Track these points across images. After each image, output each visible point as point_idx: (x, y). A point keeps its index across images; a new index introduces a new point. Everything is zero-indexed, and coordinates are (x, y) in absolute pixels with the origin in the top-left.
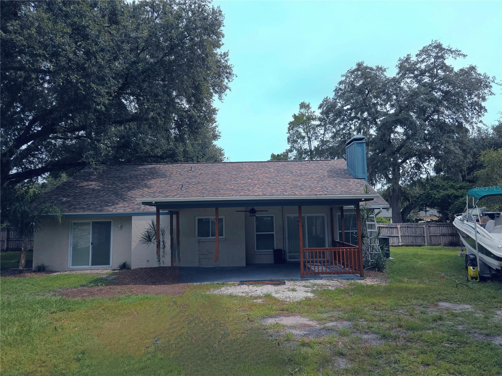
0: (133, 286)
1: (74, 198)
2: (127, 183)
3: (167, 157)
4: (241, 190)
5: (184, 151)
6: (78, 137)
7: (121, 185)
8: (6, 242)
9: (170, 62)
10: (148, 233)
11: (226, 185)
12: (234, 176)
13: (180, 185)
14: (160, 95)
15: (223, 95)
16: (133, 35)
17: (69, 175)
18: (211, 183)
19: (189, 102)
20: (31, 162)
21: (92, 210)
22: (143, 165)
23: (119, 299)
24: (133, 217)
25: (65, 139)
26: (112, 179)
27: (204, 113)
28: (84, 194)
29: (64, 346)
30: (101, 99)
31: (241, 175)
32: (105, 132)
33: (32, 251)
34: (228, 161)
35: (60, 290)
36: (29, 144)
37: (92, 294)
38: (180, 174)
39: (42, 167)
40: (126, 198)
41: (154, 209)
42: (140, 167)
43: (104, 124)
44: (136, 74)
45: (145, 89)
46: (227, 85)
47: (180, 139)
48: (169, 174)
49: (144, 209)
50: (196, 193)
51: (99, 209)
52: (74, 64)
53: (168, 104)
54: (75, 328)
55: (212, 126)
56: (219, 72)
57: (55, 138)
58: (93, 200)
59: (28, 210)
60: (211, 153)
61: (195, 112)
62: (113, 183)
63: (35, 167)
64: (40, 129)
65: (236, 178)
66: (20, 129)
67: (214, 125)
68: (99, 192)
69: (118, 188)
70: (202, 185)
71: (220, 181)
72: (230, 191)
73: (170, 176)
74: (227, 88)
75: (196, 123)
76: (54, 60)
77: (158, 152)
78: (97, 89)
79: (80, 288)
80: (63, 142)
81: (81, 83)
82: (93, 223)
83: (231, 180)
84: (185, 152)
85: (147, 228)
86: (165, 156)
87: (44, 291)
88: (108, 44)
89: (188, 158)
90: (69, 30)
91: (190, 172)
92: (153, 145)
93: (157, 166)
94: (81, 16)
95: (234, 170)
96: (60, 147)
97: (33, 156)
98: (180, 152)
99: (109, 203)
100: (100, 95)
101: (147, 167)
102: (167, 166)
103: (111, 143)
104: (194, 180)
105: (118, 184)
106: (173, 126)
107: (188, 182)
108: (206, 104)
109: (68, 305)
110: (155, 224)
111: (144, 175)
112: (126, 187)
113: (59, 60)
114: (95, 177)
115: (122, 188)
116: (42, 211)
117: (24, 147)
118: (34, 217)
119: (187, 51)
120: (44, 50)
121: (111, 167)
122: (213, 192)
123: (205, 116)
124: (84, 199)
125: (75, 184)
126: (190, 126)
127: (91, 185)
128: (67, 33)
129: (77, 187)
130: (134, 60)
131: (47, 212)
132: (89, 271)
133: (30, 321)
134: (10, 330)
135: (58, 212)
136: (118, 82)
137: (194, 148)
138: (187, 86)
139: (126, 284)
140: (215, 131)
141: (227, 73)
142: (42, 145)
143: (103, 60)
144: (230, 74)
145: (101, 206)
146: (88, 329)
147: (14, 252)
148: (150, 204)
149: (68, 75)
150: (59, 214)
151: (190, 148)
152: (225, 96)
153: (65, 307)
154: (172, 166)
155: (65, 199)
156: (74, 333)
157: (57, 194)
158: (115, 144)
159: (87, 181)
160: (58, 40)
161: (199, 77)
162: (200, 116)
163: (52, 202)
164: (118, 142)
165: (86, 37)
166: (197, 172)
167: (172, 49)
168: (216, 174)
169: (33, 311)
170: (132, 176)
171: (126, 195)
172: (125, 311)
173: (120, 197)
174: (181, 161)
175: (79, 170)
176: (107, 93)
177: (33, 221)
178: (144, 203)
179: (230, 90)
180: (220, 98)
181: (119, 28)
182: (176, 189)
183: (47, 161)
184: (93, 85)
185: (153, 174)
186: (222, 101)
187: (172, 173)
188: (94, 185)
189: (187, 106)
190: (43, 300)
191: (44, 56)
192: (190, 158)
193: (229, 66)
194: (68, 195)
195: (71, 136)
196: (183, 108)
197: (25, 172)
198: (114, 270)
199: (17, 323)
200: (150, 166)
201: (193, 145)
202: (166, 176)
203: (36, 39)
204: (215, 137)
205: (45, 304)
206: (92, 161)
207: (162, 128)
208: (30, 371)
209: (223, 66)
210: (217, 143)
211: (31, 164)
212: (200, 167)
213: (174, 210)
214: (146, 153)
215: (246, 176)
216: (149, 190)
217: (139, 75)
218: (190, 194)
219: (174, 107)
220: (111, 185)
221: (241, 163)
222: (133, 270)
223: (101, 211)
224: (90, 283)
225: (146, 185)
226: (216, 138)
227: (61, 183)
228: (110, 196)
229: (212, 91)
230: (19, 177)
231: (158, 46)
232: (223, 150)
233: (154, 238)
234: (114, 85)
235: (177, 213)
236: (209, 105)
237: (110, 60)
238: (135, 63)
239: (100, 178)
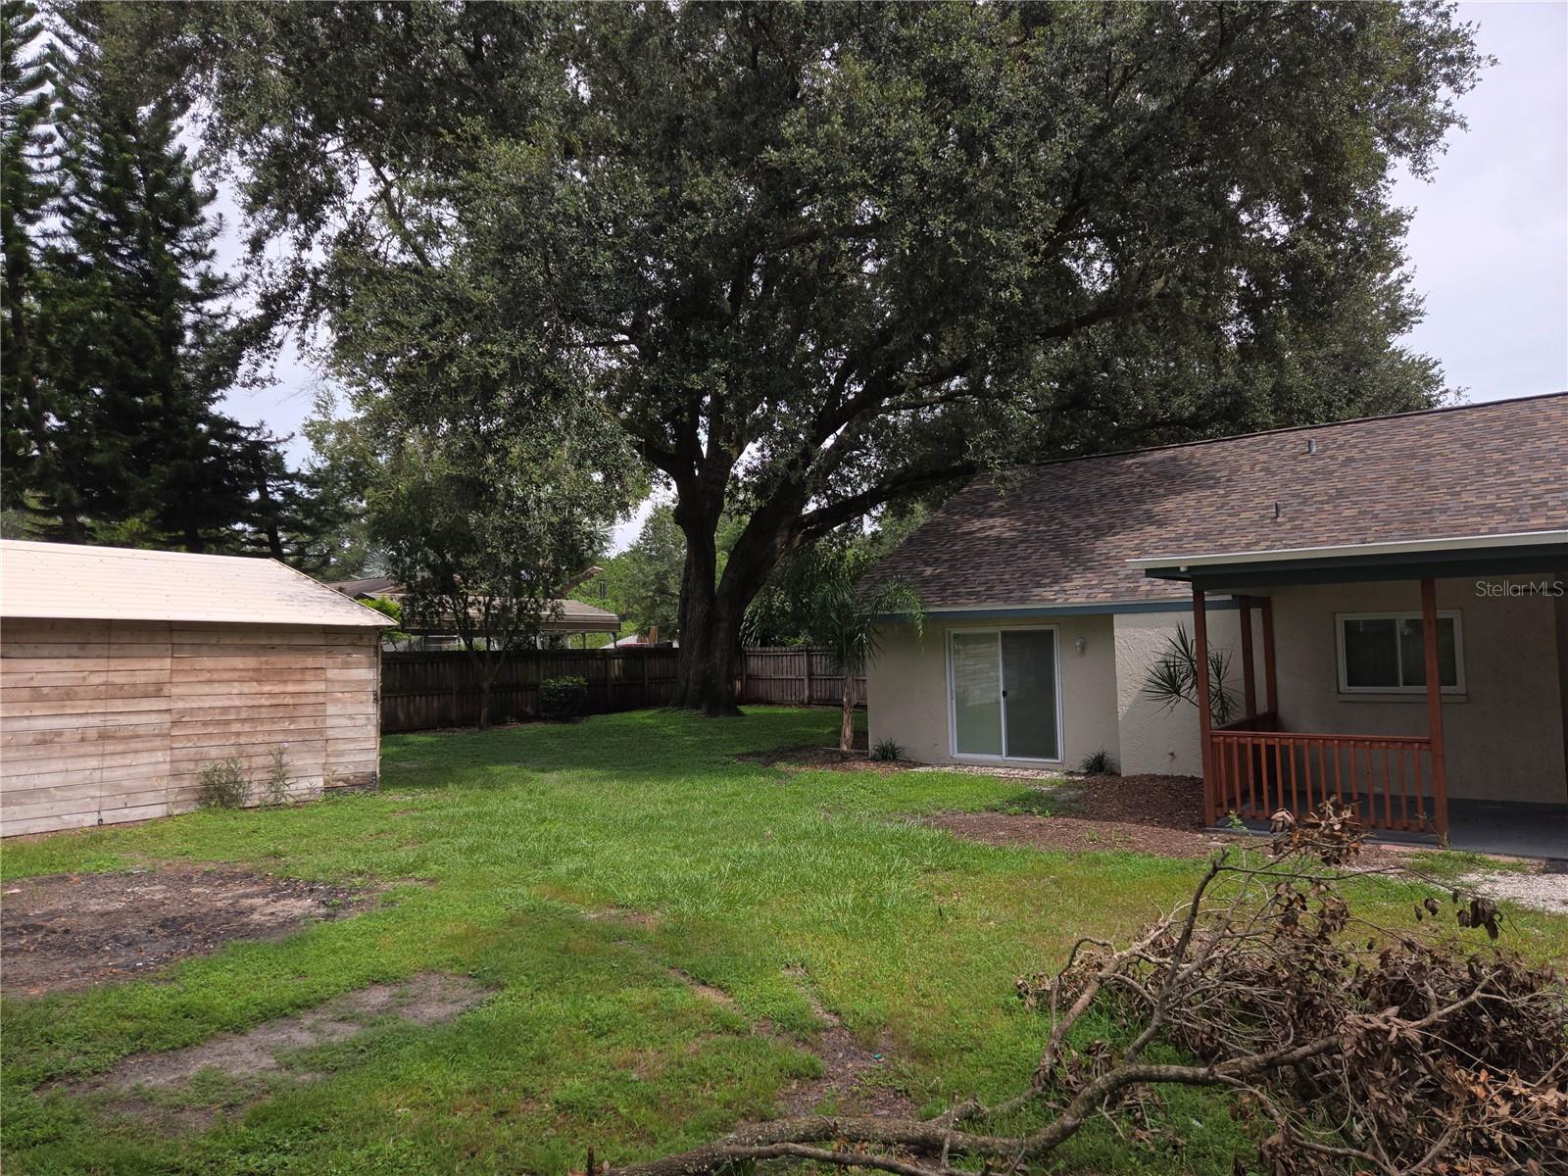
0: (1134, 827)
1: (952, 567)
2: (1093, 515)
3: (1213, 419)
4: (1534, 507)
5: (1274, 390)
6: (949, 397)
7: (1075, 523)
8: (806, 681)
9: (1220, 90)
10: (1168, 667)
11: (1459, 494)
12: (1496, 456)
13: (1268, 507)
14: (1188, 214)
15: (1433, 154)
16: (1095, 38)
17: (934, 506)
18: (1394, 489)
19: (1290, 211)
20: (845, 481)
21: (999, 599)
22: (1136, 454)
23: (1097, 861)
24: (1117, 618)
25: (916, 407)
26: (1047, 505)
27: (1352, 240)
28: (976, 555)
29: (968, 964)
30: (1011, 269)
31: (1527, 448)
32: (1024, 367)
33: (865, 707)
34: (1462, 403)
35: (939, 813)
36: (839, 432)
37: (1016, 833)
38: (1266, 470)
39: (871, 490)
40: (1090, 560)
41: (1183, 590)
42: (1128, 462)
43: (1019, 343)
44: (1107, 164)
45: (1137, 206)
46: (1448, 111)
47: (1260, 348)
48: (1226, 473)
49: (1148, 593)
50: (1332, 531)
51: (1017, 594)
52: (935, 185)
53: (1216, 237)
54: (988, 920)
55: (1387, 282)
56: (1413, 69)
57: (894, 408)
58: (999, 569)
59: (850, 601)
60: (1383, 381)
61: (1316, 243)
62: (1052, 518)
63: (854, 490)
64: (859, 389)
65: (1507, 464)
66: (820, 395)
67: (1394, 276)
68: (1015, 546)
69: (1065, 530)
70: (1355, 503)
71: (1433, 481)
72: (1479, 514)
73: (1229, 480)
74: (1446, 120)
75: (1318, 281)
76: (887, 189)
77: (1184, 405)
78: (998, 241)
79: (986, 815)
80: (913, 416)
81: (957, 234)
82: (1005, 634)
83: (1480, 473)
84: (1280, 393)
85: (1163, 651)
86: (1206, 414)
87: (902, 813)
88: (1022, 95)
89: (1291, 413)
90: (918, 91)
91: (1305, 461)
92: (1164, 385)
93: (1182, 452)
94: (947, 38)
95: (1496, 432)
96: (907, 431)
97: (850, 463)
98: (1260, 395)
99: (1043, 576)
100: (1007, 257)
101: (1149, 459)
102: (1216, 448)
103: (1036, 400)
104: (1320, 486)
105: (1066, 519)
106: (1234, 309)
107: (1299, 496)
108: (1359, 205)
109: (962, 857)
110: (1191, 636)
111: (1143, 486)
112: (1089, 527)
113: (900, 186)
114: (1000, 503)
115: (1078, 531)
116: (880, 602)
117: (829, 442)
118: (862, 619)
119: (1278, 32)
120: (863, 167)
121: (1042, 470)
122: (1402, 522)
123: (1356, 250)
124: (977, 567)
125: (951, 528)
126: (1296, 296)
127: (992, 527)
128: (914, 100)
129: (955, 536)
130: (1102, 119)
131: (890, 607)
132: (1002, 771)
133: (880, 883)
134: (841, 897)
135: (914, 607)
136: (1054, 204)
137: (1314, 373)
138: (1284, 159)
139: (1109, 818)
140: (1400, 297)
141: (1448, 61)
142: (868, 431)
143: (1011, 147)
144: (1463, 60)
145: (1023, 587)
146: (1023, 930)
147: (825, 709)
148: (1170, 574)
149: (923, 222)
150: (916, 611)
151: (1297, 377)
152: (1441, 153)
153: (955, 859)
154: (1236, 447)
155: (929, 571)
156: (988, 934)
157: (910, 558)
158: (1049, 400)
159: (979, 516)
160: (895, 126)
161: (1329, 108)
162: (1336, 252)
163: (901, 581)
164: (1058, 393)
165: (962, 96)
166: (1332, 458)
167: (1223, 44)
168: (1413, 456)
169: (883, 858)
170: (1105, 490)
171: (1092, 552)
172: (1120, 899)
173: (1076, 558)
174: (1265, 427)
175: (957, 490)
176: (1027, 246)
177: (861, 630)
178: (1152, 573)
179: (1463, 125)
180: (1420, 167)
181: (1052, 34)
182: (1253, 523)
183: (880, 472)
184: (987, 233)
185: (1173, 478)
186: (1428, 177)
187: (1234, 471)
188: (998, 526)
189: (1285, 230)
190: (903, 835)
191: (864, 184)
192: (1300, 412)
193: (1456, 32)
194: (937, 560)
195: (931, 396)
196: (1267, 241)
197: (836, 505)
198: (1071, 773)
199: (851, 882)
200: (1158, 455)
201: (1306, 364)
202: (1218, 481)
203: (844, 144)
204: (1400, 320)
205: (908, 846)
206: (993, 459)
207: (1198, 322)
208: (898, 1010)
209: (1431, 41)
210: (1407, 343)
211: (845, 485)
212: (1341, 440)
213: (1251, 592)
214: (1141, 415)
215: (1550, 450)
216: (1161, 531)
217: (1117, 164)
218: (1309, 535)
219: (1238, 243)
220: (1045, 525)
221: (1525, 404)
222: (1127, 779)
223: (1022, 600)
224: (1011, 803)
225: (1150, 518)
226: (1405, 325)
227: (912, 529)
228: (1044, 557)
229: (1383, 150)
230: (824, 518)
231: (1176, 46)
232: (1436, 363)
233: (1189, 682)
234: (1044, 213)
235: (1266, 605)
236: (1372, 203)
237: (1029, 144)
238: (1102, 129)
239: (1014, 505)
